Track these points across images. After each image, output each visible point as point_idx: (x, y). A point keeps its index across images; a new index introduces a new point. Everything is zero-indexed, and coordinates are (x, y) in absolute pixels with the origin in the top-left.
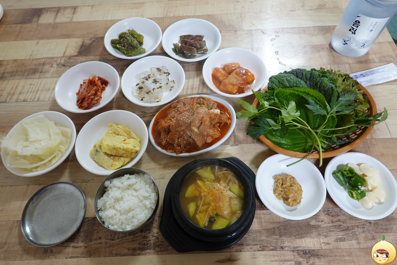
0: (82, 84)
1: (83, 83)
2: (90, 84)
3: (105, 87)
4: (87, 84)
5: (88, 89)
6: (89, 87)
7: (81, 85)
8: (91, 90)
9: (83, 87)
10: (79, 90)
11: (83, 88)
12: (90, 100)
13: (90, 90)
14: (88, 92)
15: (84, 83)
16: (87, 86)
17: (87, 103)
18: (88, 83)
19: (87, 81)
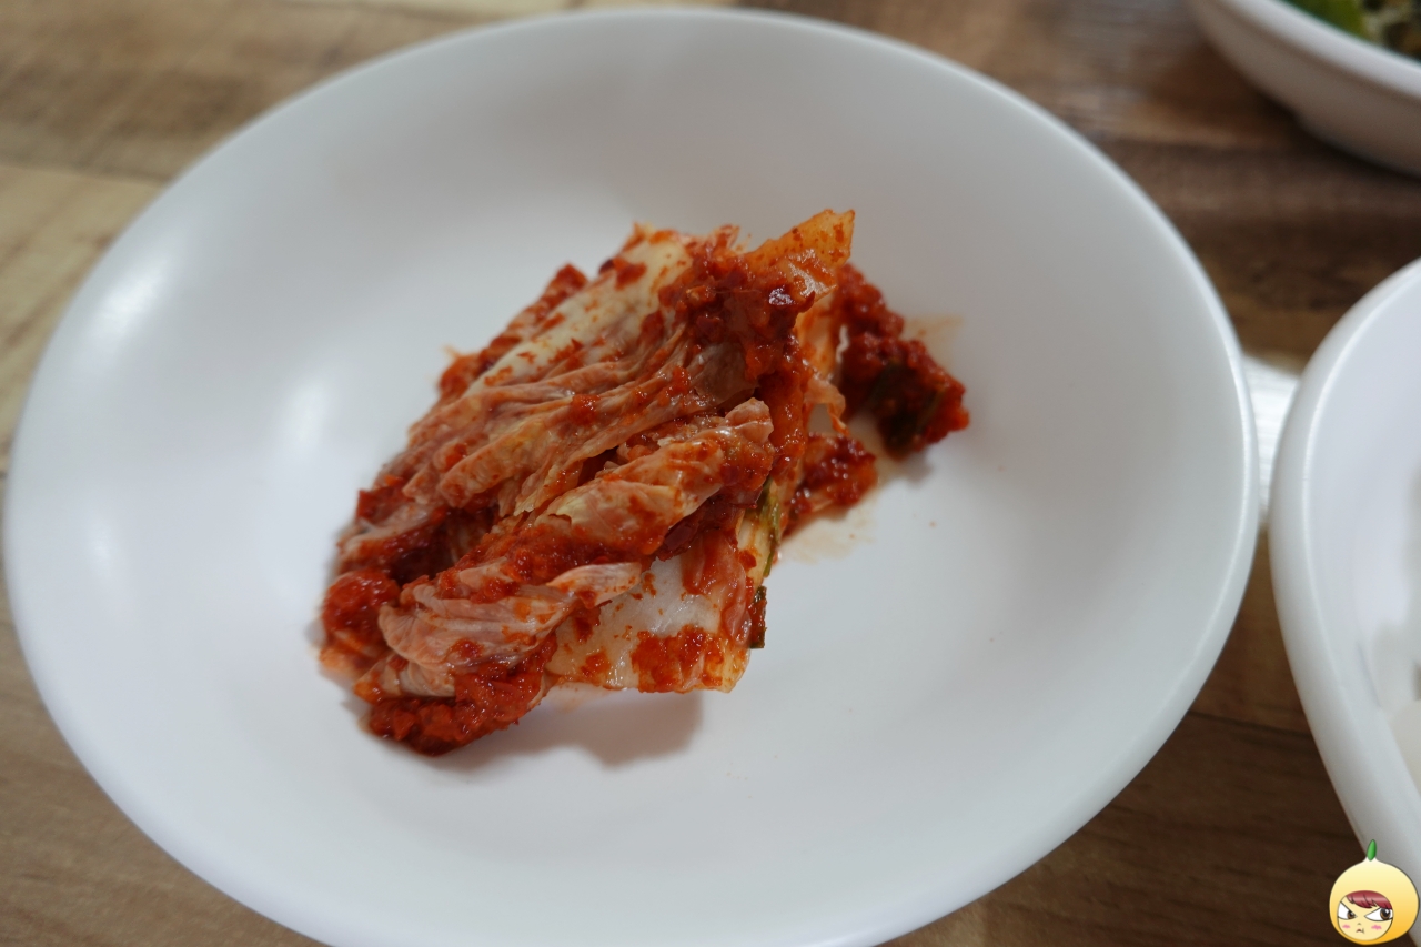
0: (590, 270)
1: (607, 266)
2: (691, 313)
3: (883, 464)
4: (644, 294)
5: (615, 398)
6: (648, 371)
7: (569, 279)
8: (664, 428)
9: (577, 320)
10: (505, 342)
11: (560, 338)
12: (536, 615)
13: (637, 424)
14: (590, 449)
15: (623, 271)
16: (633, 326)
17: (467, 647)
18: (668, 295)
19: (665, 262)
